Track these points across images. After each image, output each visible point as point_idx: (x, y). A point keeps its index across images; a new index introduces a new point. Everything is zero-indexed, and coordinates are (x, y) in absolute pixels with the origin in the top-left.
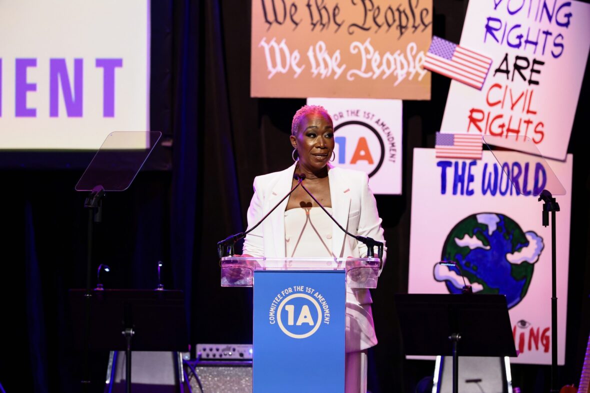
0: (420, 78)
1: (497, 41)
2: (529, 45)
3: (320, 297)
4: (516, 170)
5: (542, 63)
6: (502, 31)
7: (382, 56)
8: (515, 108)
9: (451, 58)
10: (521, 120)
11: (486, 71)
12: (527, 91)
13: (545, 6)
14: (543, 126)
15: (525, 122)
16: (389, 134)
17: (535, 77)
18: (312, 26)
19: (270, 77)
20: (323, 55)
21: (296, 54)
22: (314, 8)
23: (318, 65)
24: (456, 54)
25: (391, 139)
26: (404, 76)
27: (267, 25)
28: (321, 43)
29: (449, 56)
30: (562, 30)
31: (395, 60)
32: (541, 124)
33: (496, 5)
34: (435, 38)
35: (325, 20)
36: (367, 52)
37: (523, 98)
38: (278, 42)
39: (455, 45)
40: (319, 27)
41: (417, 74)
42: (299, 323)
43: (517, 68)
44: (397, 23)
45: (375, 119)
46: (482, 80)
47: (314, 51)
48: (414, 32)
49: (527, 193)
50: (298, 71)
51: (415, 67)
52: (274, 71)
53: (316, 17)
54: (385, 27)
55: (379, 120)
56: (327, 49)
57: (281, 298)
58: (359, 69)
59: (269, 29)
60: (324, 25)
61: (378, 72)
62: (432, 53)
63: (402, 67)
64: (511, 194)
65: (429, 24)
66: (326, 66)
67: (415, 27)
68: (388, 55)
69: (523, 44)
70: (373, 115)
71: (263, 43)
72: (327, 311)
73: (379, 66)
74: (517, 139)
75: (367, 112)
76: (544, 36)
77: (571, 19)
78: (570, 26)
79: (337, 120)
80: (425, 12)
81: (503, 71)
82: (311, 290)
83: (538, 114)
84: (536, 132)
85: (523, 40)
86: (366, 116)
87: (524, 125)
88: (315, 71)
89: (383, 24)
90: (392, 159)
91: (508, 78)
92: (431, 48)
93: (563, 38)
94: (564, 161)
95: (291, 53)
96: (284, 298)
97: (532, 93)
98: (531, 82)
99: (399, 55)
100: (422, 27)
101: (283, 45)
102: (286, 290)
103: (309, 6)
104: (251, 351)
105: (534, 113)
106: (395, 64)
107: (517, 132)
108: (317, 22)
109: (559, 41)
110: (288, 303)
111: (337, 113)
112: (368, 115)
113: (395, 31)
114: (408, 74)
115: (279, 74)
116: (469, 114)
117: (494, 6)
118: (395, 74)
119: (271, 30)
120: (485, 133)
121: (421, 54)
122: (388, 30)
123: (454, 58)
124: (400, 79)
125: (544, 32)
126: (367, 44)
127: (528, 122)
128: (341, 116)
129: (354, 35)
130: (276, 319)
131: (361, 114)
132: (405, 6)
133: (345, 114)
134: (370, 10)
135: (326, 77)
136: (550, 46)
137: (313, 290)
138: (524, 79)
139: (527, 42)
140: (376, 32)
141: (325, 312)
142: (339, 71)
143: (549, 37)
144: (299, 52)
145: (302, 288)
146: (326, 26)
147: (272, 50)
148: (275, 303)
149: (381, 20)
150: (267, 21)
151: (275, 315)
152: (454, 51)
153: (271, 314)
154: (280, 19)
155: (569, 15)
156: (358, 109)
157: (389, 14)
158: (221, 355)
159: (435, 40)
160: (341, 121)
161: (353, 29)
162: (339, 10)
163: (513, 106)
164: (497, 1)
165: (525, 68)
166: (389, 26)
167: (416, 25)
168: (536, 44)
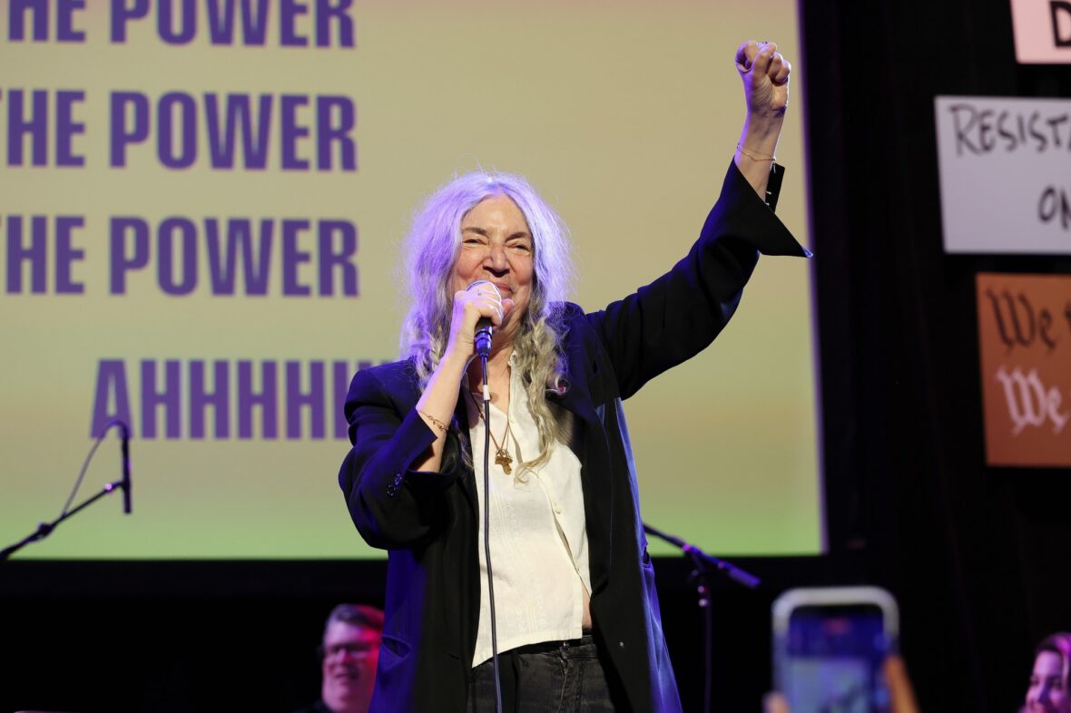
19: (1016, 431)
21: (1055, 393)
27: (1005, 347)
38: (1026, 375)
50: (1060, 421)
52: (1021, 423)
59: (1008, 352)
71: (1001, 376)
95: (1046, 392)
101: (1033, 379)
103: (1067, 314)
115: (1029, 427)
119: (1012, 354)
144: (1060, 391)
147: (1016, 387)
150: (1005, 340)
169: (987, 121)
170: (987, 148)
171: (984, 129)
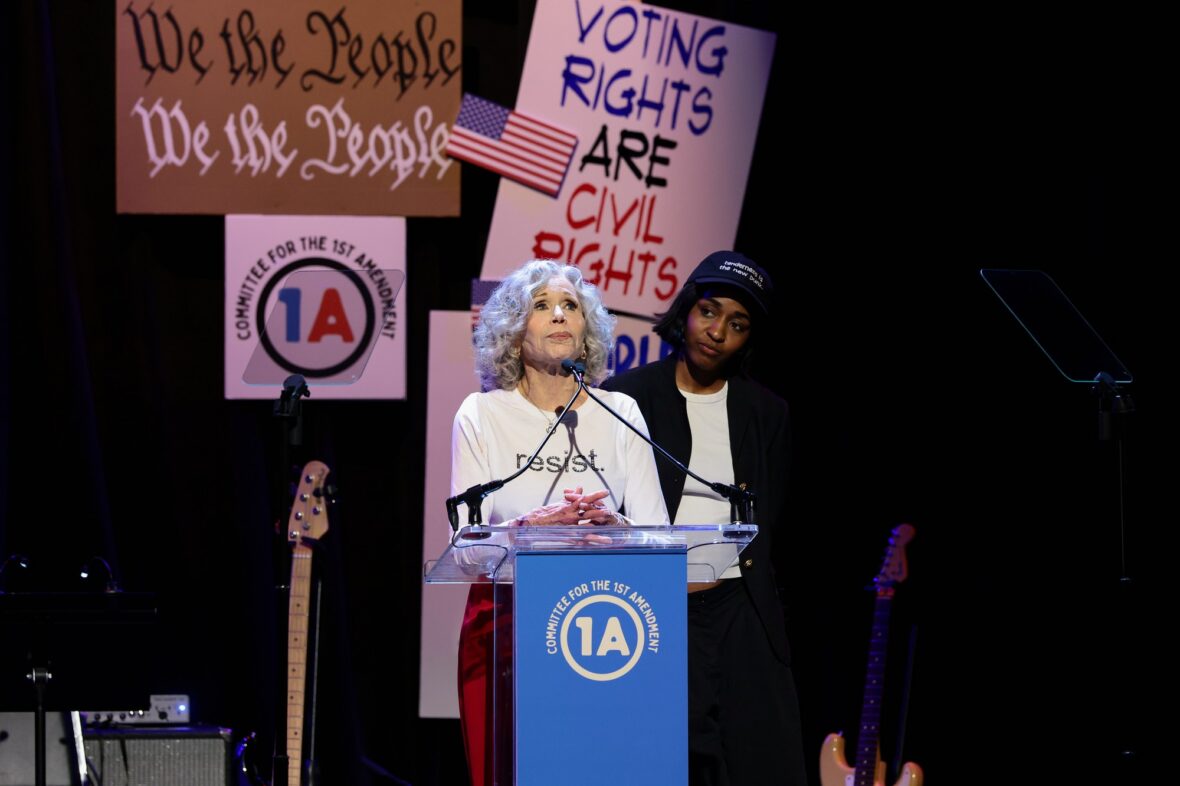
0: (440, 175)
1: (586, 101)
2: (646, 111)
3: (640, 600)
4: (624, 351)
5: (671, 145)
6: (595, 83)
7: (366, 132)
8: (622, 231)
9: (499, 135)
10: (633, 253)
11: (565, 160)
13: (676, 34)
14: (675, 265)
15: (641, 257)
16: (381, 283)
17: (659, 171)
18: (232, 76)
19: (153, 174)
20: (254, 131)
21: (202, 128)
22: (235, 40)
23: (245, 150)
24: (508, 127)
26: (410, 171)
27: (146, 74)
28: (251, 108)
29: (497, 133)
30: (709, 81)
31: (392, 139)
32: (670, 261)
33: (584, 34)
34: (468, 97)
35: (257, 63)
36: (339, 124)
37: (637, 212)
38: (168, 107)
39: (507, 111)
40: (245, 77)
41: (435, 167)
42: (602, 651)
43: (625, 154)
44: (395, 68)
45: (356, 254)
46: (559, 178)
47: (237, 123)
48: (427, 85)
50: (207, 161)
51: (429, 154)
52: (160, 163)
53: (240, 58)
54: (372, 76)
55: (363, 256)
56: (260, 119)
57: (567, 605)
58: (324, 158)
59: (149, 80)
60: (255, 73)
61: (359, 163)
62: (463, 125)
63: (406, 155)
65: (456, 69)
66: (261, 152)
67: (430, 77)
68: (378, 131)
69: (636, 108)
70: (352, 248)
71: (139, 109)
72: (654, 627)
73: (361, 153)
74: (625, 291)
75: (340, 241)
76: (675, 92)
77: (726, 59)
78: (724, 74)
79: (283, 257)
80: (447, 48)
81: (597, 160)
82: (624, 589)
83: (665, 242)
84: (662, 277)
85: (635, 100)
86: (339, 248)
87: (638, 265)
88: (238, 162)
89: (368, 69)
90: (389, 332)
91: (607, 174)
92: (462, 116)
93: (710, 96)
95: (193, 129)
96: (573, 603)
97: (653, 201)
98: (651, 181)
99: (400, 130)
100: (442, 76)
101: (177, 112)
102: (577, 588)
103: (225, 35)
104: (182, 708)
105: (658, 240)
106: (393, 147)
107: (626, 277)
108: (242, 67)
109: (702, 101)
110: (581, 613)
111: (283, 243)
112: (340, 247)
113: (390, 84)
114: (418, 166)
115: (169, 168)
116: (534, 243)
117: (578, 34)
118: (392, 167)
119: (153, 82)
121: (442, 128)
122: (377, 82)
123: (505, 136)
124: (402, 176)
125: (675, 85)
126: (338, 109)
127: (647, 258)
128: (292, 250)
129: (312, 91)
130: (559, 645)
131: (329, 245)
132: (409, 35)
133: (298, 245)
134: (343, 44)
135: (260, 172)
136: (686, 112)
137: (628, 588)
138: (638, 174)
139: (643, 103)
140: (355, 86)
141: (650, 628)
142: (285, 163)
143: (684, 94)
144: (208, 126)
145: (606, 585)
146: (259, 76)
147: (156, 121)
148: (556, 614)
149: (363, 62)
150: (146, 65)
151: (556, 637)
152: (506, 121)
153: (550, 635)
154: (171, 60)
155: (720, 52)
156: (323, 235)
157: (380, 49)
158: (123, 717)
159: (468, 100)
160: (291, 258)
161: (311, 80)
162: (283, 44)
163: (618, 226)
164: (585, 25)
165: (640, 154)
166: (380, 74)
167: (432, 71)
168: (659, 107)
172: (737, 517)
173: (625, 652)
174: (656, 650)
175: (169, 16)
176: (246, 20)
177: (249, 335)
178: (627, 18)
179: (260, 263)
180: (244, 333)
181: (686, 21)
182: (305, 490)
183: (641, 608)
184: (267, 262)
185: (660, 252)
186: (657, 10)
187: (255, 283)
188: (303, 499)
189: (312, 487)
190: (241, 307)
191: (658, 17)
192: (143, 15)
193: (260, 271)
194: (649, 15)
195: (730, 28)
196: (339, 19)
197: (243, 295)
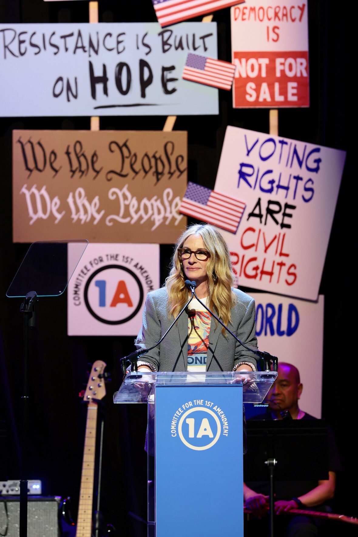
0: (177, 223)
1: (250, 186)
2: (280, 190)
3: (219, 410)
4: (270, 311)
5: (293, 207)
6: (254, 177)
7: (139, 201)
8: (268, 251)
9: (206, 203)
10: (274, 262)
11: (240, 215)
12: (280, 234)
13: (295, 152)
14: (295, 268)
15: (278, 264)
16: (147, 277)
17: (287, 221)
18: (71, 174)
19: (31, 222)
20: (82, 201)
21: (56, 200)
22: (73, 156)
23: (78, 211)
24: (211, 199)
25: (149, 282)
26: (161, 221)
27: (28, 173)
28: (81, 190)
29: (205, 202)
30: (312, 175)
31: (152, 205)
32: (293, 266)
33: (249, 152)
34: (191, 183)
35: (84, 167)
36: (125, 197)
37: (276, 241)
38: (39, 189)
39: (210, 191)
40: (78, 174)
41: (174, 219)
42: (199, 436)
43: (270, 212)
44: (153, 169)
45: (134, 263)
46: (236, 224)
47: (74, 197)
48: (170, 178)
49: (281, 333)
50: (59, 216)
51: (171, 212)
52: (35, 217)
53: (75, 164)
54: (142, 173)
55: (137, 264)
56: (86, 195)
57: (182, 412)
58: (118, 214)
59: (29, 176)
60: (83, 172)
61: (135, 217)
62: (188, 198)
63: (159, 212)
64: (266, 334)
65: (184, 170)
66: (86, 212)
67: (171, 174)
68: (145, 201)
69: (275, 189)
70: (132, 260)
71: (24, 190)
72: (226, 424)
73: (137, 212)
74: (270, 281)
75: (126, 256)
76: (295, 181)
77: (321, 164)
78: (320, 172)
79: (97, 264)
80: (180, 159)
81: (256, 215)
82: (210, 404)
83: (290, 256)
84: (289, 274)
85: (275, 185)
86: (125, 260)
87: (277, 268)
88: (74, 217)
89: (140, 170)
91: (261, 222)
92: (187, 194)
93: (313, 183)
94: (316, 302)
95: (52, 199)
96: (185, 411)
97: (284, 236)
98: (283, 226)
99: (156, 200)
100: (177, 173)
101: (43, 192)
102: (187, 404)
103: (68, 153)
104: (38, 487)
105: (287, 255)
106: (153, 209)
107: (271, 274)
108: (76, 169)
109: (309, 185)
110: (189, 416)
111: (97, 257)
112: (126, 259)
113: (151, 177)
114: (165, 218)
115: (40, 220)
117: (246, 152)
118: (152, 219)
119: (31, 177)
120: (240, 275)
122: (144, 177)
123: (209, 203)
124: (157, 224)
125: (295, 177)
126: (125, 190)
127: (281, 264)
128: (101, 261)
129: (112, 181)
130: (177, 433)
131: (120, 258)
132: (161, 153)
133: (105, 258)
134: (127, 157)
135: (85, 222)
136: (301, 191)
137: (212, 404)
138: (277, 222)
139: (279, 187)
140: (133, 178)
141: (224, 424)
142: (98, 217)
143: (300, 182)
144: (59, 199)
145: (201, 402)
146: (85, 174)
147: (33, 196)
148: (176, 417)
149: (137, 167)
150: (28, 169)
151: (176, 428)
152: (209, 196)
153: (173, 427)
154: (41, 166)
155: (318, 161)
156: (117, 253)
157: (146, 161)
158: (8, 491)
159: (190, 185)
160: (101, 265)
161: (111, 175)
162: (97, 157)
163: (266, 249)
164: (249, 148)
165: (277, 212)
166: (146, 172)
167: (172, 171)
168: (287, 188)
169: (22, 37)
170: (22, 54)
171: (21, 42)
172: (267, 368)
173: (211, 436)
174: (227, 435)
175: (39, 144)
176: (78, 146)
177: (80, 304)
178: (271, 144)
179: (86, 268)
180: (77, 302)
181: (300, 145)
182: (94, 375)
183: (219, 414)
184: (89, 267)
185: (288, 261)
186: (286, 140)
187: (83, 277)
188: (93, 380)
189: (97, 374)
190: (76, 289)
191: (286, 143)
192: (26, 143)
193: (85, 271)
194: (282, 142)
195: (323, 149)
196: (125, 145)
197: (77, 284)
